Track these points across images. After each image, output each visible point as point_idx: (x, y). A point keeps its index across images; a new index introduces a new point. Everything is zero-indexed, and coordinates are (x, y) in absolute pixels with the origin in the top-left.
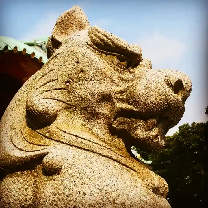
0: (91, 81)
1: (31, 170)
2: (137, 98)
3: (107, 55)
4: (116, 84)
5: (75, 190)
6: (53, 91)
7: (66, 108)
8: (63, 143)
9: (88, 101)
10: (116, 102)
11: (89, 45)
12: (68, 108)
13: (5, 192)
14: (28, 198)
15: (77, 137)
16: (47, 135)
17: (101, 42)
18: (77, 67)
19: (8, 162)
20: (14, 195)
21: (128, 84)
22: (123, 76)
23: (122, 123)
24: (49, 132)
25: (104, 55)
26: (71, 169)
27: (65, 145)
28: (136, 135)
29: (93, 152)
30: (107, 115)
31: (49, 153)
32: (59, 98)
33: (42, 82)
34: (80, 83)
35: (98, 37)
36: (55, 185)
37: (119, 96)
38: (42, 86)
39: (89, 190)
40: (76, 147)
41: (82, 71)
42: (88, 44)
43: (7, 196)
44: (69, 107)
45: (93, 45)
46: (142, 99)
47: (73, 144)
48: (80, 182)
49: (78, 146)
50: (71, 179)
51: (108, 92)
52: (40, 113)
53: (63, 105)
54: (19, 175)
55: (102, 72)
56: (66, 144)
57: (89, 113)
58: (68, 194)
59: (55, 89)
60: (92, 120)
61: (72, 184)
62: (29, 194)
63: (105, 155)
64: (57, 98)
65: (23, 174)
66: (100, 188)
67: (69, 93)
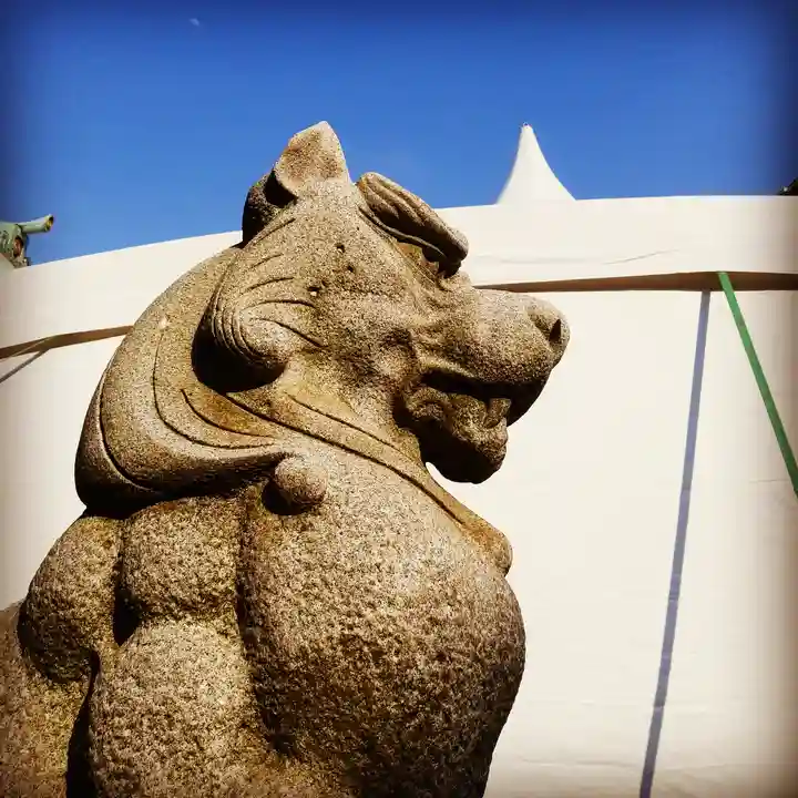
0: (370, 295)
1: (226, 498)
2: (473, 347)
3: (400, 240)
4: (420, 309)
6: (278, 305)
7: (305, 351)
8: (307, 434)
9: (361, 338)
10: (419, 352)
11: (363, 212)
12: (309, 352)
13: (149, 551)
14: (222, 574)
15: (343, 422)
16: (264, 410)
17: (392, 209)
18: (338, 257)
19: (163, 470)
20: (180, 563)
22: (430, 293)
23: (427, 403)
24: (269, 403)
25: (394, 240)
26: (347, 503)
27: (315, 442)
28: (466, 434)
29: (385, 465)
30: (394, 381)
31: (290, 456)
32: (293, 325)
33: (253, 278)
34: (344, 294)
35: (386, 197)
36: (309, 542)
37: (425, 337)
38: (253, 288)
40: (343, 447)
41: (351, 269)
42: (360, 210)
43: (157, 562)
44: (314, 349)
45: (371, 214)
46: (485, 351)
47: (335, 439)
49: (347, 445)
50: (354, 529)
51: (405, 327)
52: (255, 351)
53: (301, 343)
54: (193, 507)
55: (396, 276)
56: (316, 437)
57: (356, 368)
58: (348, 567)
59: (284, 301)
60: (358, 386)
61: (357, 542)
62: (226, 561)
63: (409, 474)
64: (286, 322)
65: (204, 505)
66: (424, 558)
67: (318, 314)
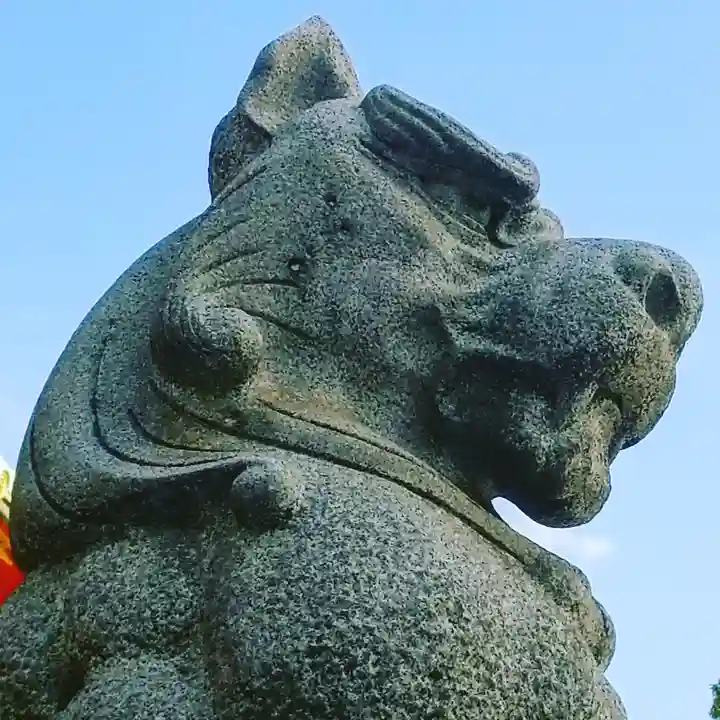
4: (456, 275)
5: (342, 569)
6: (246, 286)
11: (367, 145)
15: (333, 429)
16: (230, 422)
18: (327, 213)
21: (494, 280)
27: (294, 454)
29: (386, 477)
31: (253, 464)
32: (268, 312)
38: (211, 268)
39: (384, 572)
40: (331, 458)
41: (345, 227)
42: (363, 143)
47: (320, 448)
48: (357, 549)
49: (337, 455)
52: (210, 347)
55: (412, 231)
56: (296, 448)
59: (255, 281)
63: (424, 489)
64: (259, 308)
